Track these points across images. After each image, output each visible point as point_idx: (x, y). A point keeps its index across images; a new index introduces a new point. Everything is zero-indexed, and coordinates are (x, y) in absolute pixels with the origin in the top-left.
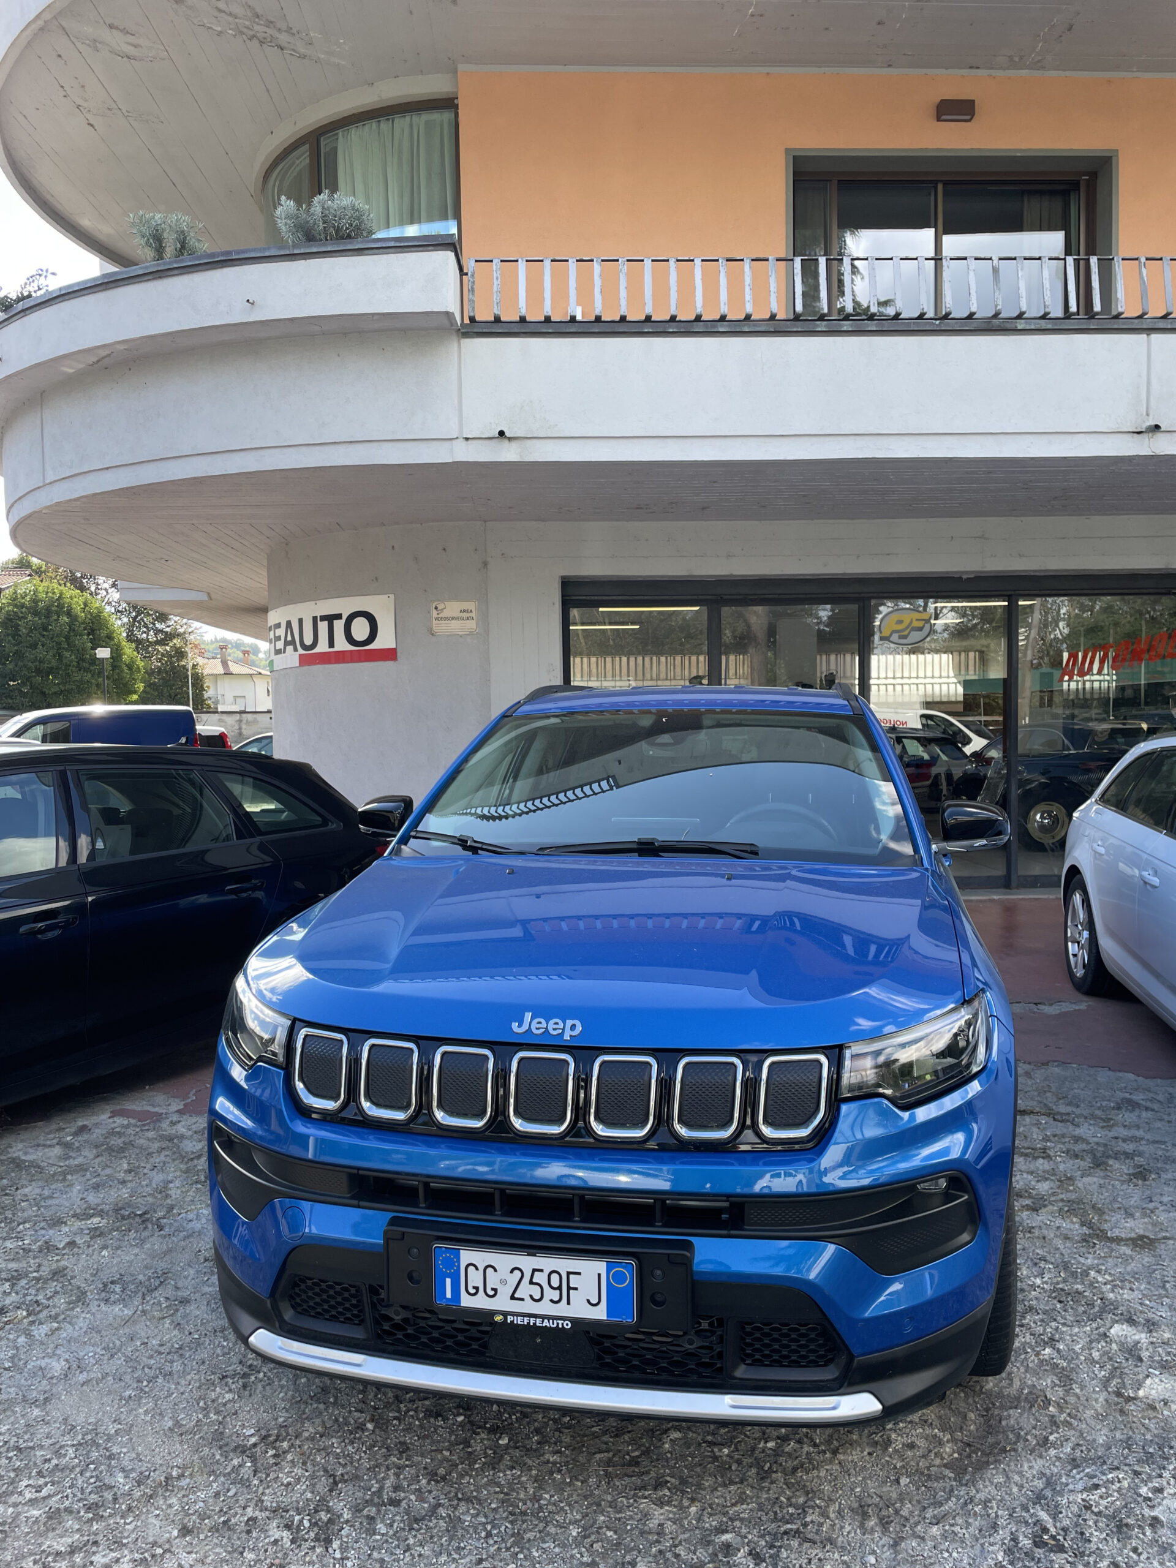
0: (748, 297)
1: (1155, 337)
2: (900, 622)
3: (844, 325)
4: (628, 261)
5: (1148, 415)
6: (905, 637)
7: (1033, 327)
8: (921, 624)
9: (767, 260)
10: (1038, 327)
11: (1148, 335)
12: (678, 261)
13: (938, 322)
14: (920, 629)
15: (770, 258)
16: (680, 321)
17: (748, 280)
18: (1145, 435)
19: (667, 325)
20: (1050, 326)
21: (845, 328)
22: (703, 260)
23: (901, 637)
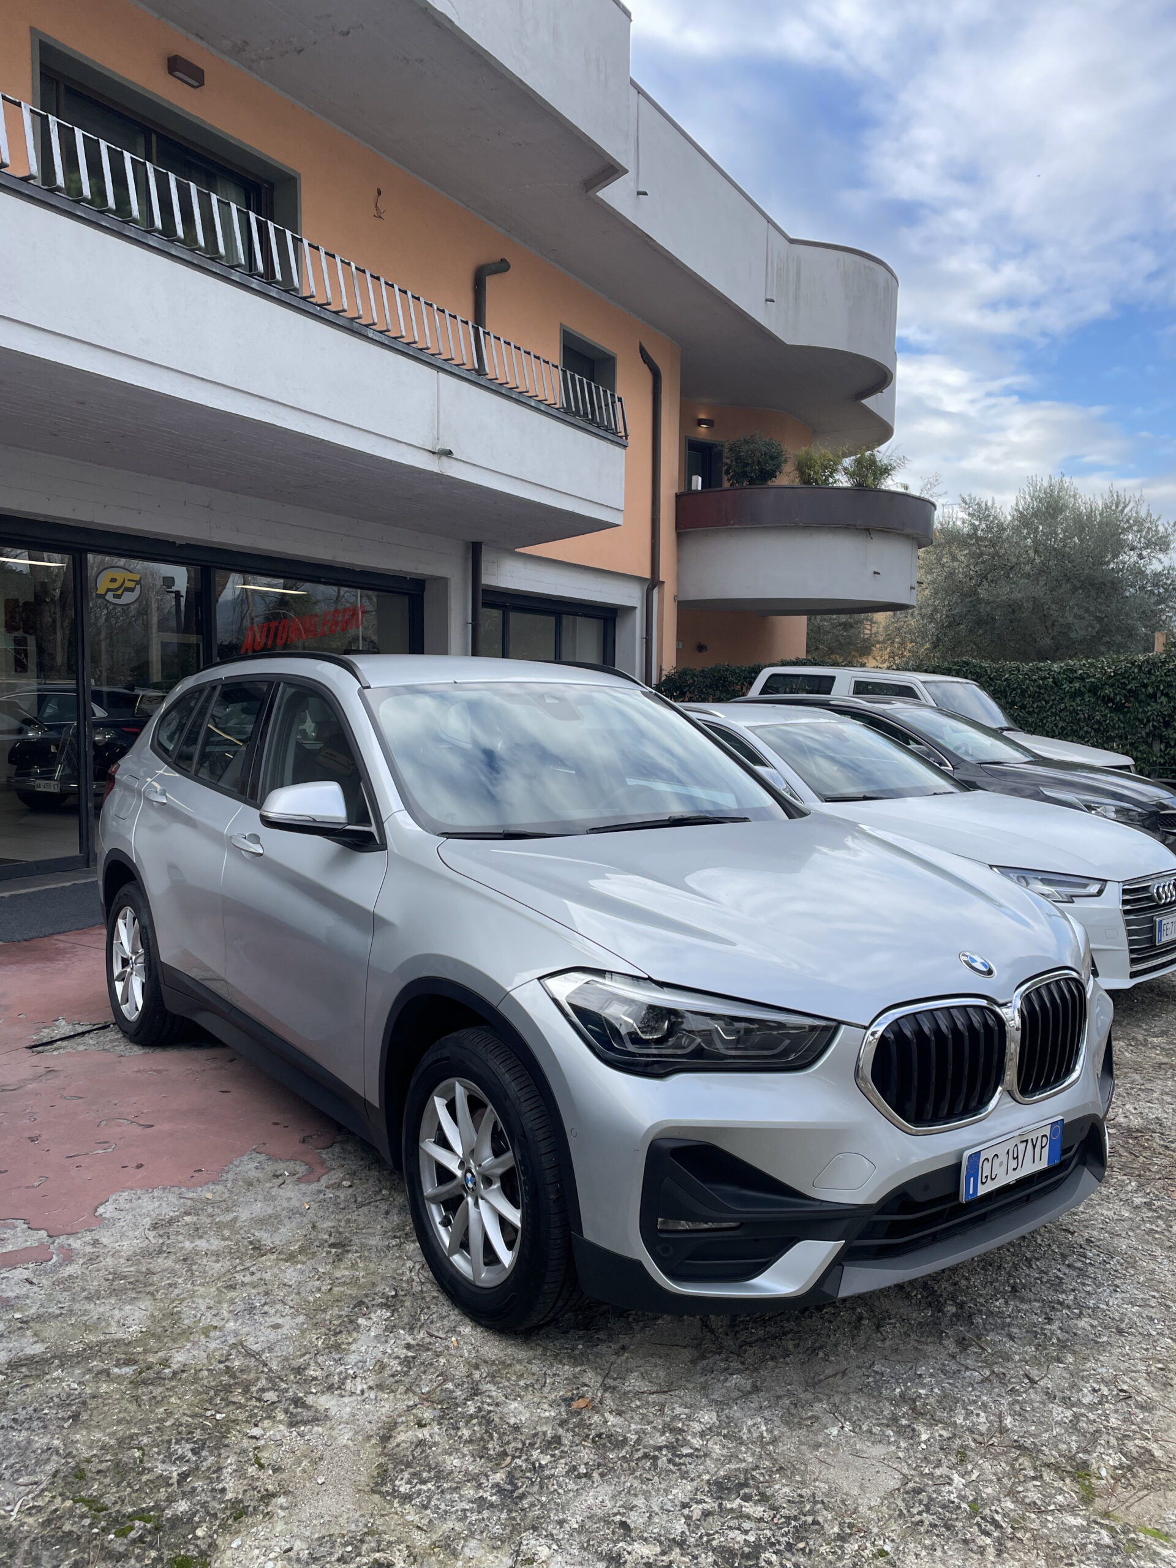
1: (441, 375)
2: (113, 580)
5: (438, 439)
6: (119, 597)
7: (377, 339)
8: (131, 585)
11: (437, 371)
14: (132, 590)
18: (436, 457)
21: (253, 286)
23: (115, 596)
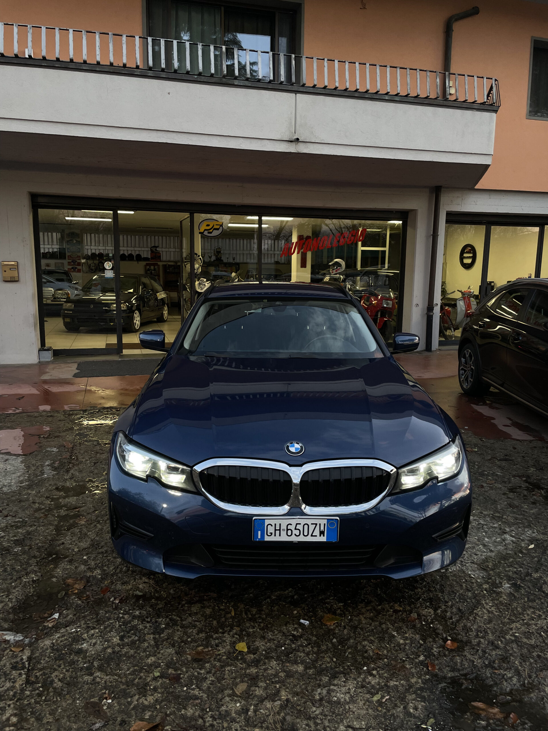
0: (98, 52)
1: (299, 95)
2: (208, 225)
3: (149, 73)
4: (33, 27)
5: (295, 133)
6: (211, 233)
7: (242, 84)
8: (218, 227)
9: (108, 34)
10: (244, 84)
11: (296, 94)
12: (60, 29)
13: (196, 77)
14: (218, 229)
15: (110, 33)
16: (62, 61)
17: (98, 44)
19: (55, 62)
20: (250, 85)
22: (74, 31)
23: (209, 233)
